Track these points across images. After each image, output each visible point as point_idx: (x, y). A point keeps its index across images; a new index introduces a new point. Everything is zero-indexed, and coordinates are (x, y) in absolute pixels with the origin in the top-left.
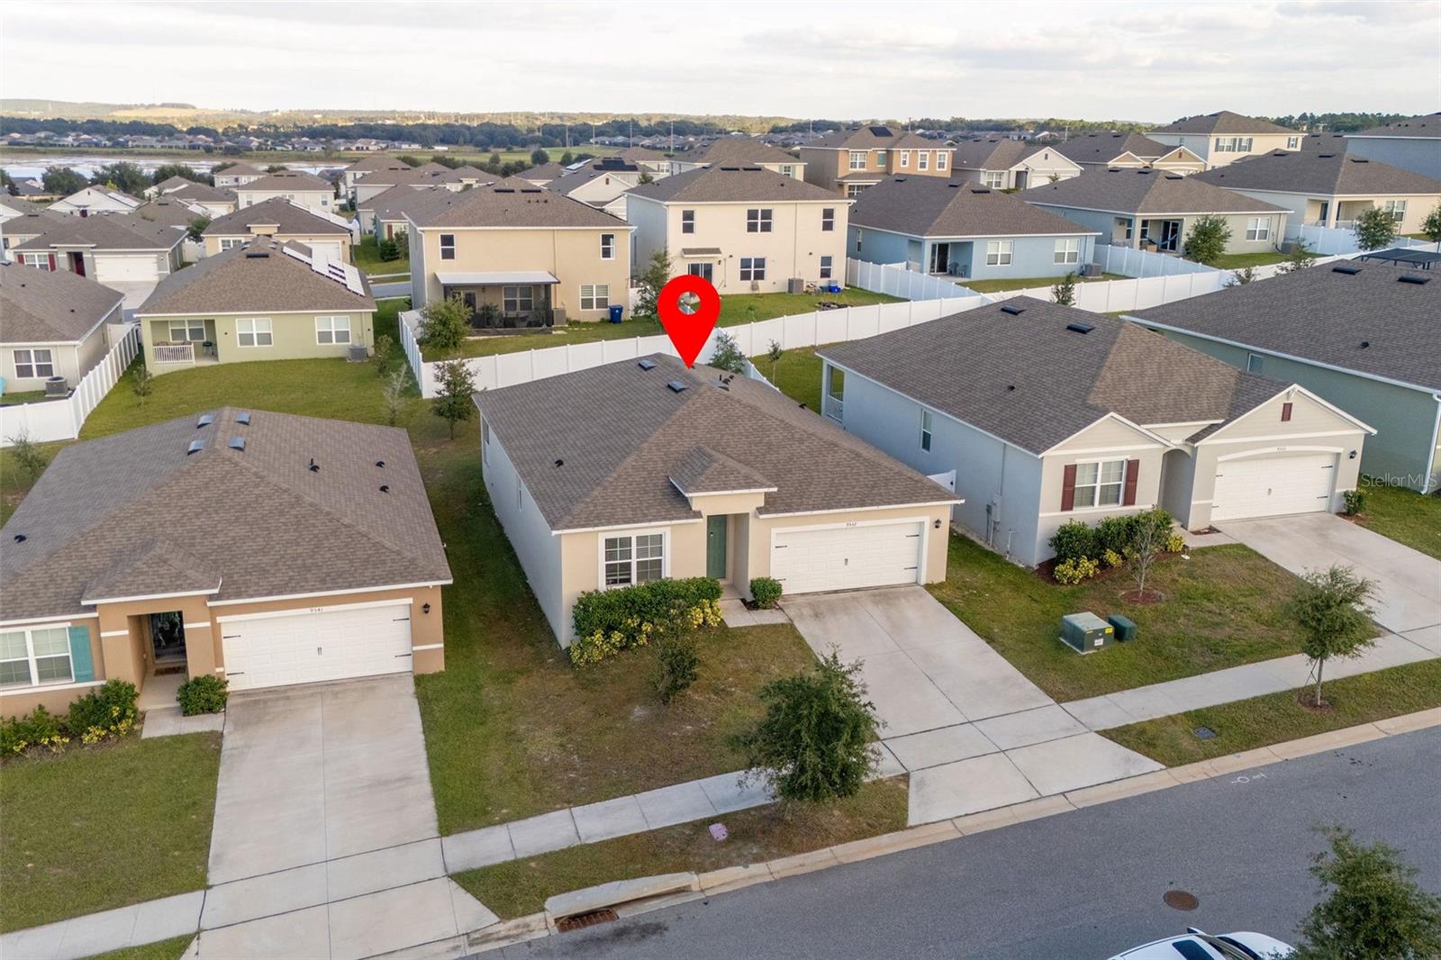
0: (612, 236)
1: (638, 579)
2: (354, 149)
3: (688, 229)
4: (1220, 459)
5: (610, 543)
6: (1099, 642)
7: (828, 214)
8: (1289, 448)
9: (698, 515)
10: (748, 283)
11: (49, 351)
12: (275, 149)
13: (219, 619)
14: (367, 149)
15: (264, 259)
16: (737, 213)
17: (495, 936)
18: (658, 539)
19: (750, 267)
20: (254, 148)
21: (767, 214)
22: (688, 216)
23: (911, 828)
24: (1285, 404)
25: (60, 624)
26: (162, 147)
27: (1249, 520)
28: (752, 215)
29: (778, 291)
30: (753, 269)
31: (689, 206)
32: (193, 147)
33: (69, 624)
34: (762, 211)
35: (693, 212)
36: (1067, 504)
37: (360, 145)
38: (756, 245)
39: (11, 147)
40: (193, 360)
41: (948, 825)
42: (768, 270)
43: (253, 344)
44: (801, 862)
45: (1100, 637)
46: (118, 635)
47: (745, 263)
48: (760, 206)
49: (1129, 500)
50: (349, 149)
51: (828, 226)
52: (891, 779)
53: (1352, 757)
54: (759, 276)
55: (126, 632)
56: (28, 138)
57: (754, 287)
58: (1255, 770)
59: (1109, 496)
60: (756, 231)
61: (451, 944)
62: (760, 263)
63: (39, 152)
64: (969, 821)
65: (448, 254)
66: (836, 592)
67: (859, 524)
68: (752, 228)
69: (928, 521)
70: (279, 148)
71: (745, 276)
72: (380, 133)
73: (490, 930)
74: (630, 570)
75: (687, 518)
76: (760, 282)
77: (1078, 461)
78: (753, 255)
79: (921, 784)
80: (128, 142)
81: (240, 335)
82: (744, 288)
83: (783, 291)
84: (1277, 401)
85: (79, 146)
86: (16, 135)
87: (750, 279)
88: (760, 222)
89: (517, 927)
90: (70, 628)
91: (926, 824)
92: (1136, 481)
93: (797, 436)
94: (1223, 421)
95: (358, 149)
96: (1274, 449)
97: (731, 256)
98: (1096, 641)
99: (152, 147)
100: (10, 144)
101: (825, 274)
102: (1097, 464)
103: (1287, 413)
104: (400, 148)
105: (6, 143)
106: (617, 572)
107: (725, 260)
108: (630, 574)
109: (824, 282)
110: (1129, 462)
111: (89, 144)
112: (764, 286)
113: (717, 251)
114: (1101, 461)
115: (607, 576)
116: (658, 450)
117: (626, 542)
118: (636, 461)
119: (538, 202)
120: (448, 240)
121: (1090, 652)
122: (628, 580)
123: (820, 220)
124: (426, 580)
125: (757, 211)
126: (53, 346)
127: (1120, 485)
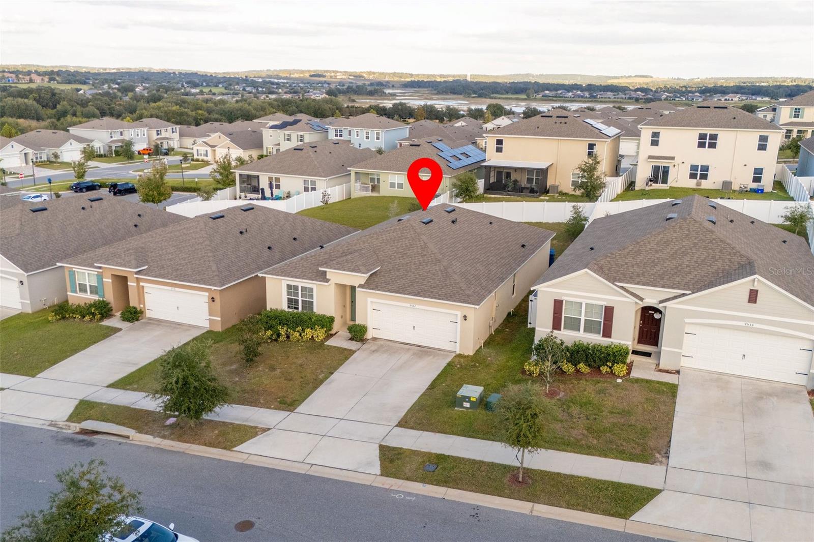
0: (595, 145)
1: (303, 309)
2: (723, 100)
3: (655, 143)
4: (687, 320)
5: (289, 287)
6: (467, 405)
7: (764, 139)
8: (756, 326)
9: (328, 281)
10: (694, 181)
11: (315, 181)
12: (675, 100)
13: (142, 284)
14: (732, 100)
16: (691, 135)
17: (58, 426)
18: (311, 290)
19: (698, 171)
20: (663, 99)
21: (714, 137)
22: (656, 135)
24: (751, 290)
25: (94, 272)
26: (614, 98)
27: (716, 373)
28: (702, 137)
29: (717, 188)
30: (700, 172)
31: (656, 129)
32: (630, 98)
33: (96, 273)
34: (710, 134)
35: (659, 133)
36: (556, 325)
37: (727, 97)
38: (704, 157)
40: (369, 193)
42: (710, 173)
45: (467, 402)
46: (108, 280)
47: (694, 168)
48: (709, 131)
49: (607, 333)
50: (720, 100)
51: (762, 147)
52: (259, 428)
53: (476, 512)
54: (704, 177)
55: (110, 281)
56: (553, 93)
57: (699, 184)
59: (590, 327)
60: (705, 147)
61: (44, 422)
62: (705, 169)
65: (499, 150)
66: (407, 344)
67: (417, 307)
68: (701, 145)
69: (460, 314)
70: (677, 99)
71: (693, 176)
73: (57, 423)
74: (298, 303)
75: (321, 281)
76: (703, 181)
77: (564, 298)
78: (700, 163)
80: (597, 95)
81: (390, 183)
82: (692, 184)
83: (719, 188)
84: (742, 286)
85: (573, 97)
86: (547, 92)
87: (696, 179)
88: (708, 142)
89: (66, 425)
90: (97, 275)
91: (240, 452)
92: (612, 321)
94: (690, 292)
95: (726, 100)
96: (742, 324)
97: (683, 163)
98: (464, 403)
99: (609, 98)
100: (543, 96)
101: (757, 179)
102: (582, 303)
103: (753, 296)
105: (541, 96)
106: (292, 303)
107: (679, 165)
108: (298, 305)
109: (755, 186)
110: (606, 307)
111: (579, 96)
112: (706, 184)
113: (673, 158)
114: (584, 302)
115: (288, 304)
117: (296, 288)
120: (500, 142)
121: (460, 409)
122: (297, 308)
123: (757, 143)
124: (211, 285)
125: (706, 134)
126: (317, 179)
127: (601, 322)
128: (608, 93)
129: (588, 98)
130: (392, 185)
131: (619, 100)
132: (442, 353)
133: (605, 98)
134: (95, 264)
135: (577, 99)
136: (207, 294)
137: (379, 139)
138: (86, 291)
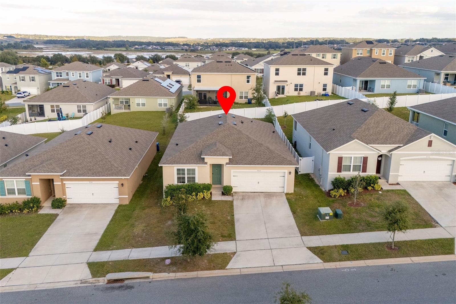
0: (250, 76)
1: (188, 182)
2: (228, 50)
3: (277, 74)
4: (401, 159)
5: (178, 170)
6: (327, 218)
7: (326, 70)
8: (431, 157)
9: (206, 163)
10: (297, 92)
11: (86, 106)
12: (205, 50)
13: (64, 182)
14: (232, 50)
15: (147, 81)
16: (294, 69)
17: (88, 282)
18: (194, 170)
19: (298, 87)
20: (199, 50)
21: (304, 70)
22: (277, 70)
23: (227, 269)
24: (429, 141)
25: (23, 179)
26: (174, 49)
27: (415, 182)
28: (299, 70)
29: (307, 95)
30: (299, 88)
31: (277, 67)
32: (182, 50)
33: (25, 180)
34: (303, 68)
35: (279, 69)
36: (339, 170)
37: (229, 49)
38: (300, 80)
39: (135, 50)
40: (124, 110)
41: (239, 270)
42: (304, 88)
43: (140, 106)
44: (186, 275)
45: (328, 216)
46: (36, 183)
47: (296, 86)
48: (302, 67)
49: (364, 170)
50: (226, 50)
51: (326, 74)
52: (230, 253)
53: (392, 268)
54: (301, 90)
55: (39, 183)
56: (140, 47)
57: (299, 94)
58: (354, 268)
59: (356, 168)
60: (300, 75)
61: (75, 282)
62: (301, 86)
63: (142, 51)
64: (246, 270)
65: (199, 81)
66: (255, 192)
67: (262, 171)
68: (299, 74)
69: (287, 172)
70: (206, 50)
71: (296, 90)
72: (237, 45)
73: (87, 280)
74: (185, 179)
75: (202, 164)
76: (301, 92)
77: (343, 156)
78: (299, 83)
79: (238, 256)
80: (165, 48)
81: (137, 103)
82: (296, 94)
83: (309, 95)
84: (425, 140)
85: (152, 49)
86: (137, 46)
87: (298, 91)
88: (302, 72)
89: (95, 280)
90: (25, 181)
91: (232, 269)
92: (367, 164)
93: (251, 141)
94: (403, 145)
95: (229, 50)
96: (425, 157)
97: (291, 83)
98: (326, 217)
99: (171, 49)
100: (135, 49)
101: (324, 90)
102: (352, 157)
103: (430, 144)
104: (242, 49)
105: (134, 48)
106: (181, 179)
107: (289, 84)
108: (185, 180)
109: (324, 92)
110: (364, 157)
111: (155, 49)
112: (302, 93)
113: (286, 81)
114: (353, 156)
115: (178, 180)
116: (203, 142)
117: (183, 170)
118: (194, 145)
119: (229, 65)
120: (199, 77)
121: (324, 221)
122: (185, 182)
123: (323, 72)
124: (122, 176)
125: (301, 68)
126: (87, 104)
127: (361, 165)
128: (170, 47)
129: (160, 50)
130: (138, 105)
131: (177, 50)
132: (277, 194)
133: (169, 49)
134: (27, 174)
135: (155, 50)
136: (118, 182)
137: (88, 77)
138: (14, 193)
